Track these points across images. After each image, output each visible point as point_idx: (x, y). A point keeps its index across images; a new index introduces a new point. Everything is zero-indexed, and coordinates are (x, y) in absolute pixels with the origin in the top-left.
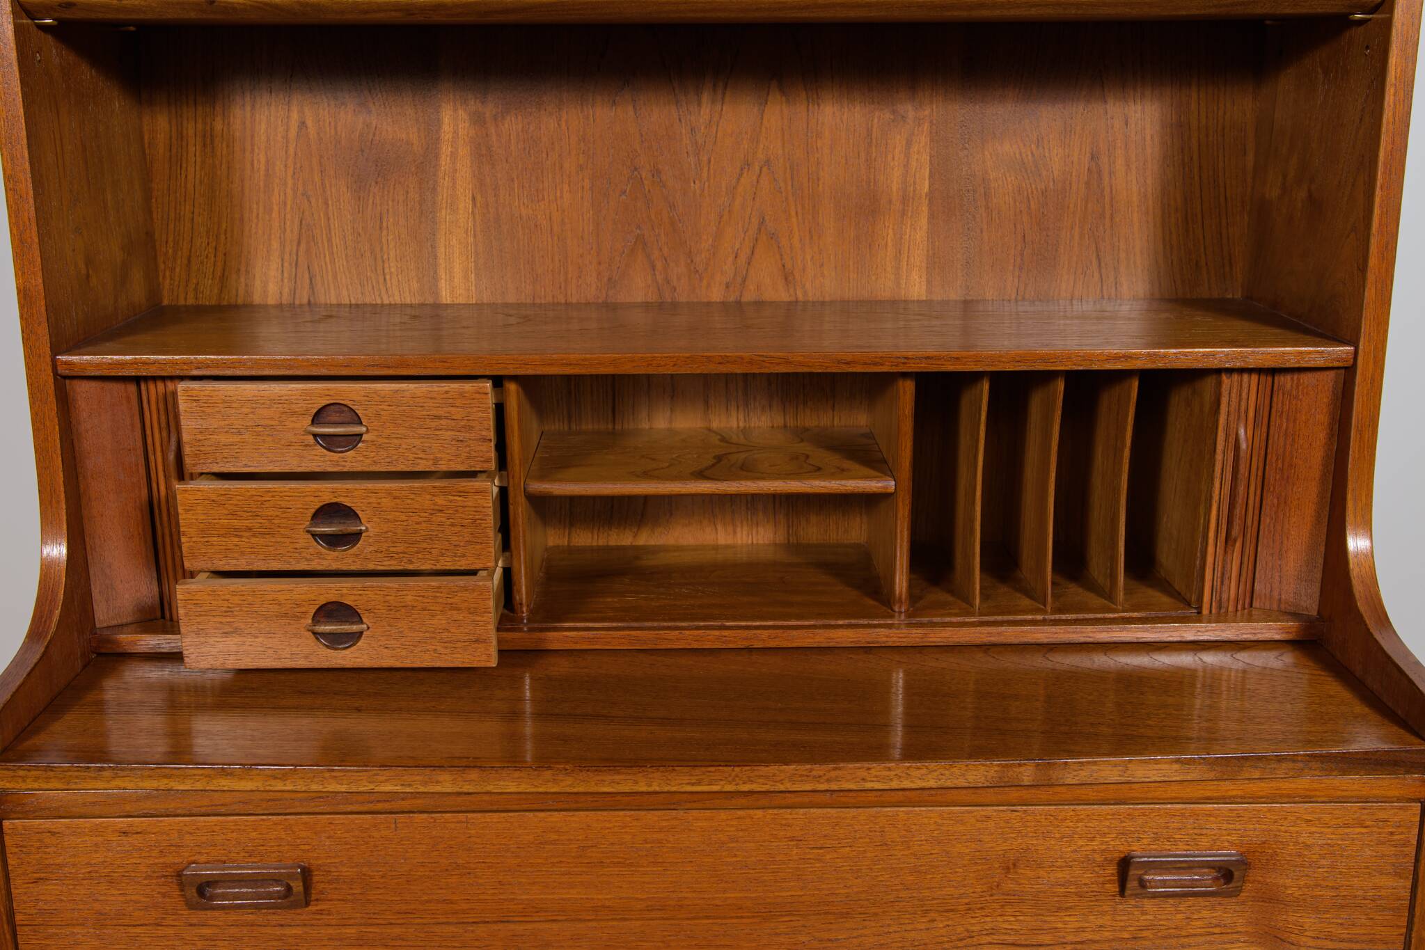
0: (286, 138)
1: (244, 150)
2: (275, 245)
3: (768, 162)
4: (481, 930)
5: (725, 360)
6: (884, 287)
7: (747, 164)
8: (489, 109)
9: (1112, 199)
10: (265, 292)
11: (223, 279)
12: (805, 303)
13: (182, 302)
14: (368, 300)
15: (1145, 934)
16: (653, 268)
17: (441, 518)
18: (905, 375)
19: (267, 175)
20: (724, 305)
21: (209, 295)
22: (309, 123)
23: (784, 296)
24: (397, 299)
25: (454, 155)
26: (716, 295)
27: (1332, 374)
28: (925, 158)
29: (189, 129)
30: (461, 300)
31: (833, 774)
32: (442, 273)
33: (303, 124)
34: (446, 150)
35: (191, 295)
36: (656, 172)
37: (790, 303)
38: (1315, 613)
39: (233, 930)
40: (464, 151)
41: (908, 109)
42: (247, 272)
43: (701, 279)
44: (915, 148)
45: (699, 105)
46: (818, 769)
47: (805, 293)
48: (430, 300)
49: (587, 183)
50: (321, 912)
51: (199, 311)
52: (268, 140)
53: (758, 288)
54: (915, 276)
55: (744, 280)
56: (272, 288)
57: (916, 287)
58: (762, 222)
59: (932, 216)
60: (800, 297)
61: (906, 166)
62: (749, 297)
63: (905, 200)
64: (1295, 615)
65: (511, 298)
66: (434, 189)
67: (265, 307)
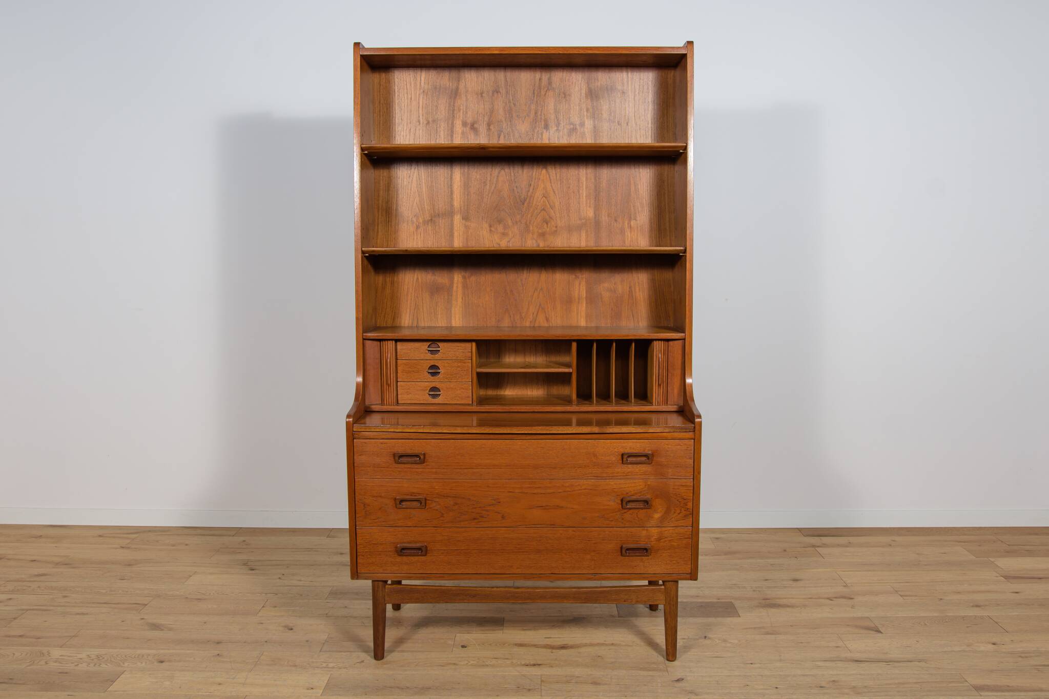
0: (413, 282)
1: (402, 286)
2: (408, 310)
3: (541, 289)
4: (466, 470)
5: (527, 336)
6: (573, 323)
7: (536, 289)
8: (467, 274)
9: (636, 299)
10: (405, 323)
11: (394, 319)
12: (552, 327)
13: (382, 326)
14: (433, 325)
15: (629, 474)
16: (510, 317)
17: (459, 369)
18: (574, 340)
19: (407, 292)
20: (530, 327)
21: (389, 325)
22: (419, 278)
23: (546, 325)
24: (440, 325)
25: (457, 287)
26: (528, 324)
28: (584, 288)
29: (388, 279)
30: (457, 326)
31: (551, 429)
32: (453, 318)
33: (418, 278)
34: (455, 285)
35: (385, 324)
36: (511, 291)
37: (548, 327)
38: (682, 404)
39: (405, 470)
40: (460, 286)
41: (579, 274)
42: (400, 318)
43: (523, 320)
44: (582, 285)
45: (523, 273)
46: (548, 428)
48: (449, 325)
49: (493, 294)
50: (427, 465)
51: (390, 327)
52: (408, 282)
53: (539, 322)
54: (582, 320)
55: (535, 320)
56: (407, 322)
57: (583, 323)
58: (540, 305)
59: (587, 303)
60: (551, 325)
61: (579, 290)
62: (536, 325)
63: (579, 299)
64: (678, 405)
65: (471, 325)
66: (452, 296)
67: (405, 327)
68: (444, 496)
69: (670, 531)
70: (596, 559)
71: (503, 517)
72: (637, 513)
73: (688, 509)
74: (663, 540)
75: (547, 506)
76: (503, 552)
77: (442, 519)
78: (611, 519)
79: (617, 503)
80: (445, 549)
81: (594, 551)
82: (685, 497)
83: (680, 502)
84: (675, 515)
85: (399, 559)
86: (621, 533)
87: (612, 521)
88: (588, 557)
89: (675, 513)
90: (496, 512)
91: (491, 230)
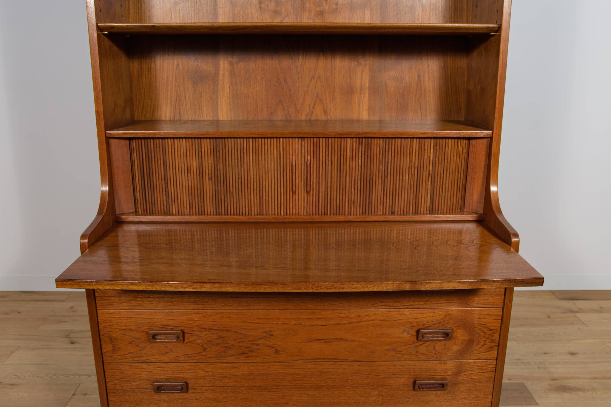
0: (173, 69)
1: (160, 74)
3: (319, 78)
6: (354, 116)
7: (313, 78)
8: (235, 60)
9: (424, 89)
13: (140, 119)
14: (197, 119)
16: (284, 109)
20: (306, 121)
21: (148, 117)
23: (324, 118)
24: (206, 118)
25: (223, 74)
26: (303, 117)
27: (486, 140)
28: (367, 76)
30: (225, 119)
32: (219, 111)
35: (143, 118)
36: (285, 80)
37: (326, 120)
38: (482, 212)
40: (227, 73)
43: (299, 113)
44: (364, 73)
45: (298, 59)
47: (331, 117)
48: (216, 119)
49: (264, 83)
52: (167, 70)
53: (316, 115)
54: (364, 112)
55: (312, 113)
57: (365, 116)
58: (317, 96)
59: (370, 94)
61: (362, 78)
62: (313, 118)
63: (361, 89)
64: (476, 213)
66: (217, 85)
68: (206, 329)
69: (471, 364)
70: (383, 394)
71: (277, 351)
72: (434, 346)
73: (494, 340)
74: (463, 374)
75: (329, 339)
76: (277, 389)
77: (204, 353)
78: (404, 352)
79: (412, 335)
80: (209, 385)
81: (382, 386)
82: (492, 328)
83: (485, 333)
84: (478, 347)
85: (156, 396)
86: (414, 367)
87: (405, 354)
88: (376, 392)
89: (478, 344)
90: (268, 346)
91: (260, 8)
